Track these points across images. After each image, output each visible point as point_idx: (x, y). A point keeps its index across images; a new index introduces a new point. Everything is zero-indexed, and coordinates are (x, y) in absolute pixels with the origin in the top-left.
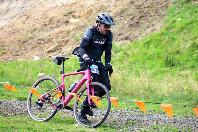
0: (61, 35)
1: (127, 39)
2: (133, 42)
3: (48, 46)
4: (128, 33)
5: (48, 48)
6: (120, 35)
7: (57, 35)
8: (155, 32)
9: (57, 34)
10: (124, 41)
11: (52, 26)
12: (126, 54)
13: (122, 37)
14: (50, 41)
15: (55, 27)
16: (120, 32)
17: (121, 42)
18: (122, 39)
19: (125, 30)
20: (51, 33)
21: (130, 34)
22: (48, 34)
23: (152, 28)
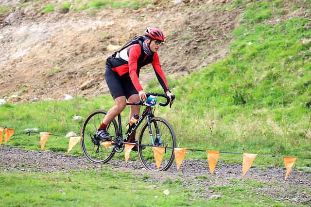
0: (97, 66)
1: (183, 69)
2: (192, 74)
3: (81, 81)
4: (185, 62)
5: (82, 84)
6: (173, 65)
7: (93, 67)
8: (219, 60)
9: (92, 65)
10: (181, 73)
11: (86, 55)
12: (183, 89)
13: (176, 67)
14: (83, 74)
15: (89, 57)
16: (174, 61)
17: (176, 74)
18: (177, 70)
19: (180, 59)
20: (84, 64)
21: (187, 64)
22: (80, 66)
23: (214, 55)
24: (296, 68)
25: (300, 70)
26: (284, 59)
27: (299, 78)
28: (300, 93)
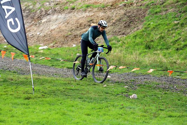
1: (123, 34)
2: (127, 36)
4: (124, 31)
6: (119, 32)
8: (139, 30)
10: (122, 36)
12: (123, 42)
13: (120, 33)
15: (83, 28)
16: (120, 30)
17: (120, 36)
19: (122, 29)
20: (81, 31)
21: (125, 31)
22: (79, 32)
23: (137, 28)
24: (172, 34)
25: (174, 35)
26: (167, 30)
27: (173, 38)
28: (173, 45)
